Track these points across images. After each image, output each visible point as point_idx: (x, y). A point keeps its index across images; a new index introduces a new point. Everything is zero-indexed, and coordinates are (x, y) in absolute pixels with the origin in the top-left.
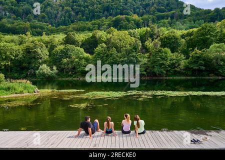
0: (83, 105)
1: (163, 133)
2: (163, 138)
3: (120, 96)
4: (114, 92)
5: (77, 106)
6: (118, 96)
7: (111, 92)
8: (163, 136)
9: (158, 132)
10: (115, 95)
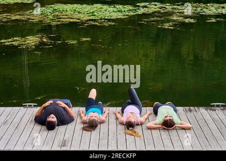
0: (32, 40)
1: (213, 113)
2: (213, 126)
3: (120, 16)
4: (105, 7)
5: (16, 41)
6: (115, 16)
7: (99, 6)
8: (214, 120)
9: (202, 110)
10: (107, 15)
